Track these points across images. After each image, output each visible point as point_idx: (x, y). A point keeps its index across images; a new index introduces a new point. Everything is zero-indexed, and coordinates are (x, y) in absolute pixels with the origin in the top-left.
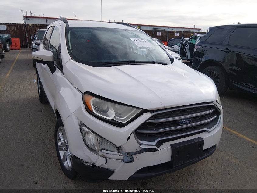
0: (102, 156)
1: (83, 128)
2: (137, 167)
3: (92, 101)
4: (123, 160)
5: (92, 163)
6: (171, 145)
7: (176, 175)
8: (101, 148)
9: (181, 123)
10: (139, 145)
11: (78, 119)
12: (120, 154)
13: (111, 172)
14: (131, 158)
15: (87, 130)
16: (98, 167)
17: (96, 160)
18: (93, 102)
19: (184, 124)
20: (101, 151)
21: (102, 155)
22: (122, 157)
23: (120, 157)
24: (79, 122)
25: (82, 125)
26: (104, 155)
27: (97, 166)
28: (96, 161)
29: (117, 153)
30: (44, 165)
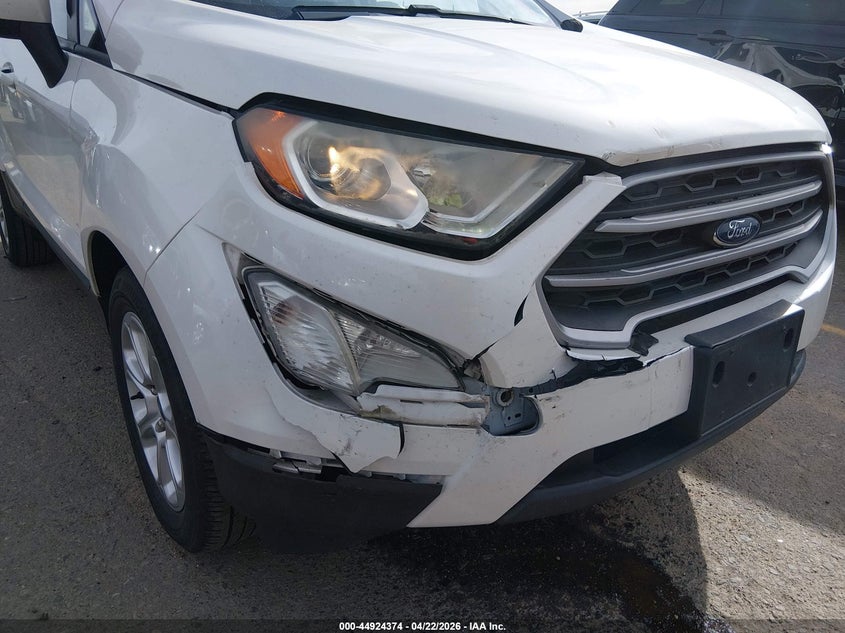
0: (381, 416)
1: (260, 284)
2: (554, 454)
3: (290, 141)
4: (486, 427)
5: (319, 463)
6: (688, 339)
7: (672, 499)
8: (368, 379)
9: (723, 237)
10: (564, 350)
11: (224, 245)
12: (472, 398)
13: (426, 491)
14: (518, 416)
15: (283, 293)
16: (360, 475)
17: (349, 440)
18: (298, 143)
19: (734, 240)
20: (372, 387)
21: (378, 410)
22: (480, 414)
23: (469, 414)
24: (236, 263)
25: (251, 273)
26: (389, 411)
27: (354, 468)
28: (348, 447)
29: (456, 396)
30: (72, 524)
